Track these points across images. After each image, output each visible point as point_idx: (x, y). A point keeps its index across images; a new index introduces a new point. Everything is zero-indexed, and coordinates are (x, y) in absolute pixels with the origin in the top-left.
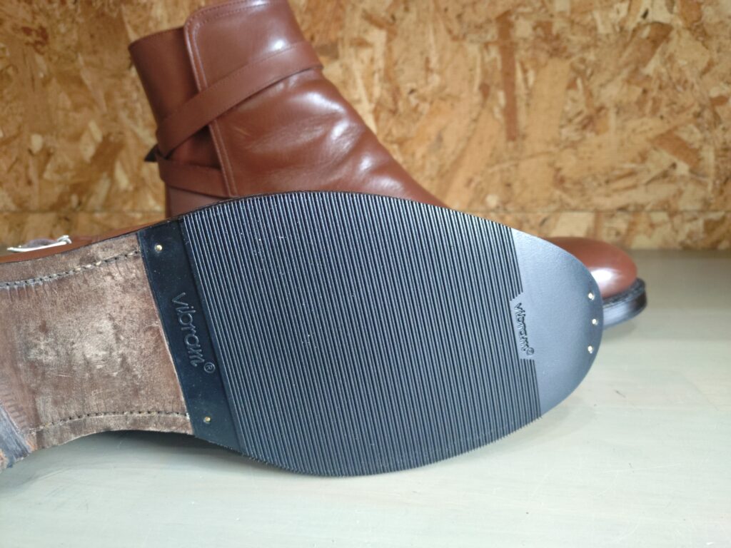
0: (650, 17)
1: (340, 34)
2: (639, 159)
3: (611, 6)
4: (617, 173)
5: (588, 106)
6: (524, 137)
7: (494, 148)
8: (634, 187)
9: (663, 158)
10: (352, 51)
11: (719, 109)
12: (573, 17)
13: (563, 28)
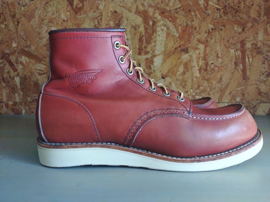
1: (189, 45)
5: (269, 70)
6: (248, 79)
7: (239, 82)
10: (193, 51)
12: (264, 42)
13: (261, 45)
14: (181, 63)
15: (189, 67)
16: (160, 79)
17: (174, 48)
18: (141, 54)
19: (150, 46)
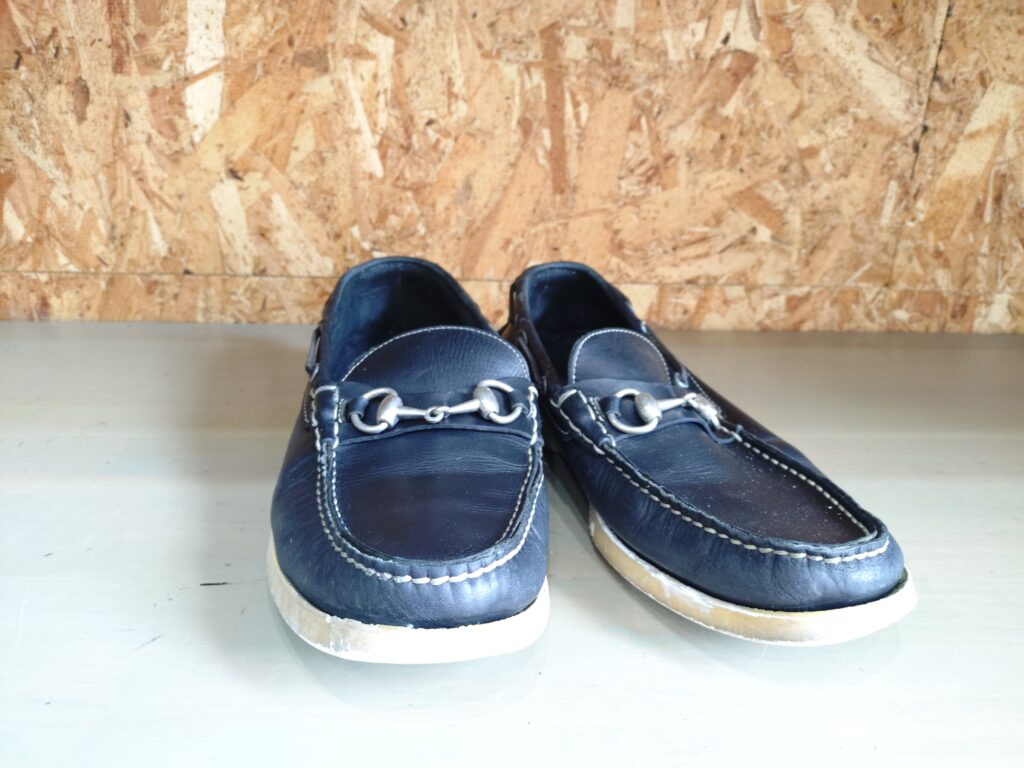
0: (732, 43)
1: (330, 39)
2: (713, 221)
3: (685, 26)
4: (686, 237)
5: (653, 153)
6: (575, 189)
7: (538, 202)
8: (706, 255)
9: (742, 220)
10: (347, 62)
11: (808, 163)
12: (638, 36)
13: (625, 50)
14: (303, 116)
15: (338, 130)
16: (222, 181)
17: (270, 46)
18: (125, 69)
19: (159, 34)
